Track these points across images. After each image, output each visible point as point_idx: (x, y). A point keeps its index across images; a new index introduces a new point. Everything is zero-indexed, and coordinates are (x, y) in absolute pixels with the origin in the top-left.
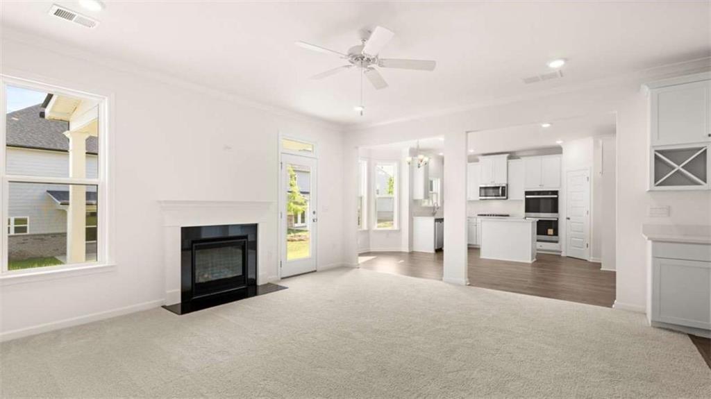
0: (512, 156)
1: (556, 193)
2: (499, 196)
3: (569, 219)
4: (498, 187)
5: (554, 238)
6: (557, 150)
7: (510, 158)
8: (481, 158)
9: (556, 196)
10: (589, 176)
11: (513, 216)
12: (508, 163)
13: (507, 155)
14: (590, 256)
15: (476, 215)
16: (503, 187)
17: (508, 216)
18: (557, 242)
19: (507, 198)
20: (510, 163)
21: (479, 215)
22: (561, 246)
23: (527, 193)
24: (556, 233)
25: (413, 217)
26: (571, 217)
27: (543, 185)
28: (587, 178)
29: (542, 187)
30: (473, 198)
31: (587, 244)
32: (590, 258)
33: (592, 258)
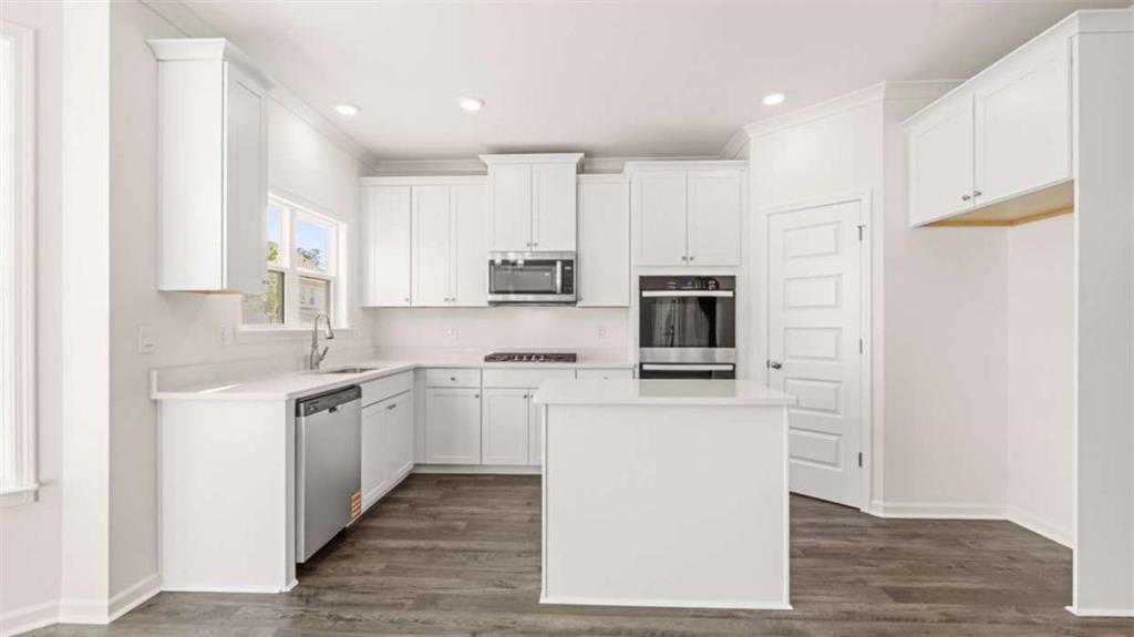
0: (591, 160)
1: (730, 282)
2: (555, 293)
3: (778, 366)
4: (553, 263)
7: (581, 169)
8: (493, 163)
9: (727, 294)
10: (865, 220)
11: (585, 359)
12: (578, 183)
13: (576, 158)
14: (871, 497)
16: (566, 263)
17: (572, 358)
19: (577, 298)
20: (583, 187)
21: (489, 359)
23: (646, 282)
25: (156, 395)
26: (785, 363)
27: (692, 259)
28: (858, 230)
29: (691, 263)
30: (453, 300)
31: (860, 455)
32: (874, 502)
33: (881, 503)
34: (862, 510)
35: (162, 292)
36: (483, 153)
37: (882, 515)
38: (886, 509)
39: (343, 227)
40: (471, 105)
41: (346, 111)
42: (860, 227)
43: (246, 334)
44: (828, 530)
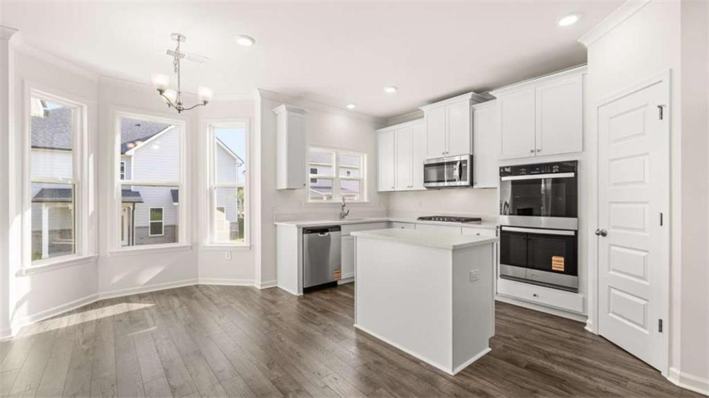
0: (482, 95)
1: (572, 166)
2: (454, 180)
3: (604, 234)
4: (456, 162)
5: (567, 279)
6: (574, 59)
7: (476, 101)
8: (426, 109)
9: (572, 175)
10: (665, 102)
11: (485, 221)
12: (472, 111)
13: (470, 95)
14: (670, 364)
15: (415, 220)
16: (464, 162)
17: (478, 220)
18: (574, 290)
19: (472, 184)
20: (477, 112)
21: (420, 219)
22: (584, 301)
24: (572, 268)
25: (275, 223)
26: (610, 231)
27: (539, 151)
28: (658, 109)
29: (538, 154)
30: (411, 187)
31: (661, 321)
32: (671, 369)
33: (678, 372)
34: (662, 374)
35: (278, 190)
36: (421, 106)
37: (677, 383)
38: (682, 379)
39: (366, 156)
40: (390, 90)
41: (351, 107)
42: (661, 107)
43: (311, 203)
44: (575, 365)
